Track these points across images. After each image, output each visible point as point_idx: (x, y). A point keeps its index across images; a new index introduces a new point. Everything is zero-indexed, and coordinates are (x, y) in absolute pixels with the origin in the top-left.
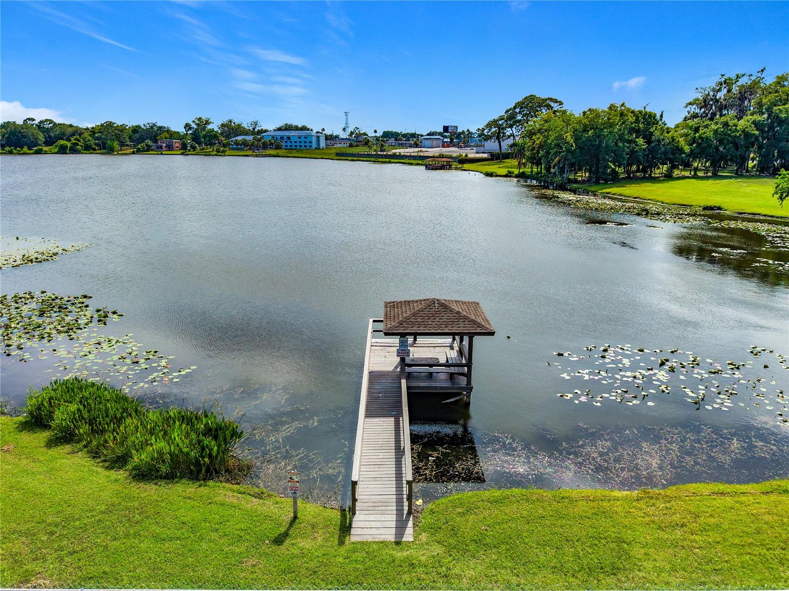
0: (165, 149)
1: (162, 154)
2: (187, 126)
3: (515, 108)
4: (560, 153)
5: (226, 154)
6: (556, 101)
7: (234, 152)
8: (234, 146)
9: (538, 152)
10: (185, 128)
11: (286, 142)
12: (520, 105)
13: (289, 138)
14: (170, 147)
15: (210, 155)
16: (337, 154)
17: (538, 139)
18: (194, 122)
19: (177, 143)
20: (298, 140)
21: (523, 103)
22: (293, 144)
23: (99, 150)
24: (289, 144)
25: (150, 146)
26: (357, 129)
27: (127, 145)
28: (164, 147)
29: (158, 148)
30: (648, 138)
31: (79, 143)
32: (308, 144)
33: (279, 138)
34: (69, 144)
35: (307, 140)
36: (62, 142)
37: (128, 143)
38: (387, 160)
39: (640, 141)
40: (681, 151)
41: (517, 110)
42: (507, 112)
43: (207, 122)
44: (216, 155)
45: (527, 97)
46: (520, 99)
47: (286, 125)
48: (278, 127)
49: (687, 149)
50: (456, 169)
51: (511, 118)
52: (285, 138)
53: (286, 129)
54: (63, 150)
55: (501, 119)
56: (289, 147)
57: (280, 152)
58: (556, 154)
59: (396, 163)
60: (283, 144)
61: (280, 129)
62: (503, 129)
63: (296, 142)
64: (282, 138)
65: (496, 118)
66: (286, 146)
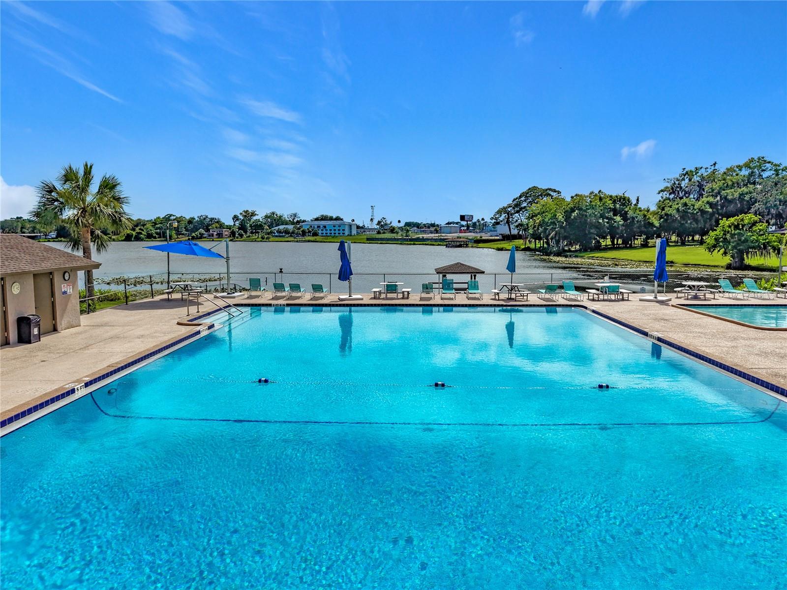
0: (217, 237)
1: (213, 240)
2: (235, 218)
3: (520, 197)
4: (555, 228)
5: (270, 240)
6: (555, 191)
7: (277, 239)
8: (276, 234)
9: (538, 229)
10: (233, 219)
11: (322, 230)
12: (525, 195)
13: (325, 227)
14: (220, 235)
15: (256, 241)
16: (368, 239)
17: (539, 219)
18: (241, 214)
19: (226, 232)
20: (333, 228)
21: (527, 193)
22: (328, 232)
23: (158, 238)
24: (324, 232)
25: (203, 234)
26: (385, 219)
27: (183, 234)
28: (215, 235)
29: (209, 236)
30: (624, 217)
31: (143, 232)
32: (341, 232)
33: (316, 226)
34: (133, 233)
35: (341, 228)
36: (128, 232)
37: (184, 232)
38: (412, 243)
39: (618, 218)
40: (652, 225)
41: (523, 199)
42: (514, 200)
43: (253, 214)
44: (261, 241)
45: (530, 189)
46: (525, 189)
47: (322, 216)
48: (315, 217)
49: (657, 224)
50: (472, 247)
51: (517, 206)
52: (321, 226)
53: (322, 219)
54: (128, 238)
55: (510, 207)
56: (324, 234)
57: (318, 238)
58: (553, 229)
59: (420, 244)
60: (320, 232)
61: (317, 219)
62: (511, 215)
63: (331, 230)
64: (319, 227)
65: (506, 206)
66: (322, 233)
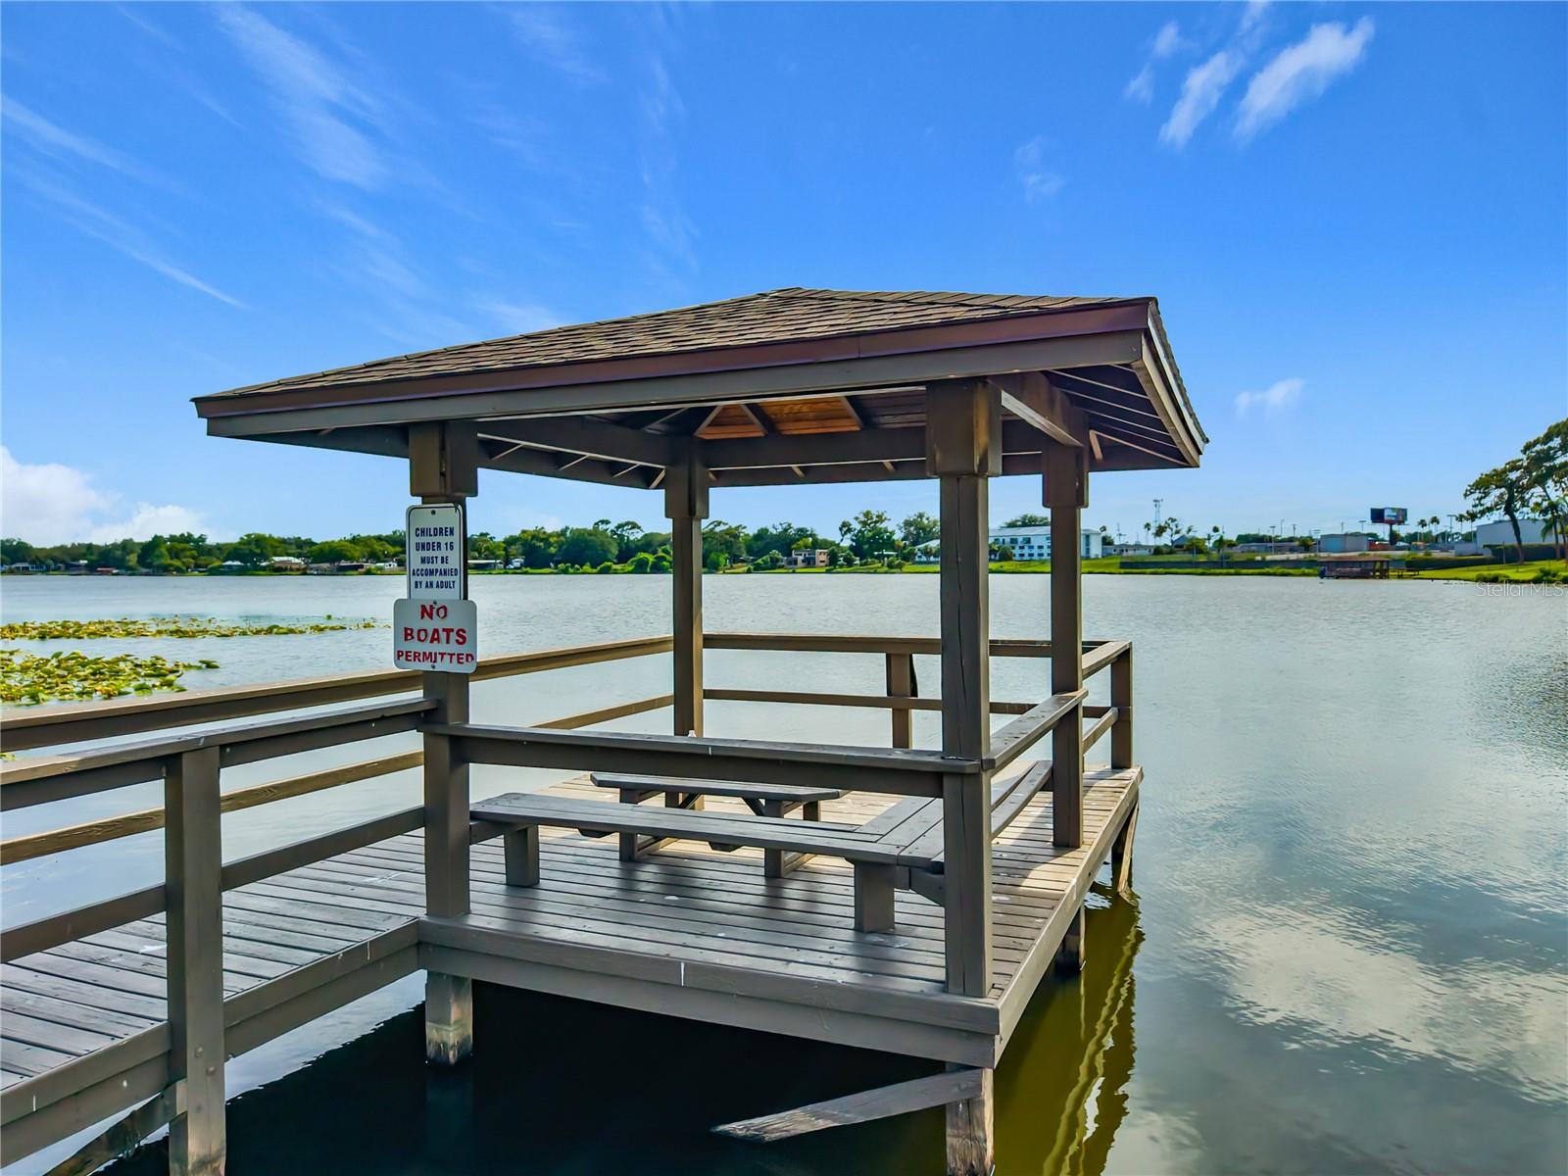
0: (803, 565)
1: (794, 572)
2: (845, 528)
5: (904, 569)
7: (920, 568)
8: (924, 559)
10: (841, 529)
11: (1022, 548)
13: (1027, 540)
14: (809, 562)
15: (875, 573)
16: (1123, 565)
18: (857, 518)
19: (821, 556)
22: (1036, 551)
24: (1026, 551)
25: (778, 560)
26: (1173, 520)
27: (743, 561)
28: (799, 561)
29: (790, 563)
31: (668, 557)
33: (1008, 540)
34: (651, 558)
36: (642, 555)
37: (744, 556)
38: (1232, 571)
42: (1528, 449)
43: (880, 519)
44: (886, 573)
47: (1024, 517)
48: (1009, 521)
52: (1020, 539)
53: (1024, 525)
54: (641, 568)
56: (1026, 557)
57: (1006, 565)
59: (1252, 574)
60: (1017, 551)
61: (1012, 525)
63: (1041, 547)
64: (1014, 541)
66: (1022, 555)
